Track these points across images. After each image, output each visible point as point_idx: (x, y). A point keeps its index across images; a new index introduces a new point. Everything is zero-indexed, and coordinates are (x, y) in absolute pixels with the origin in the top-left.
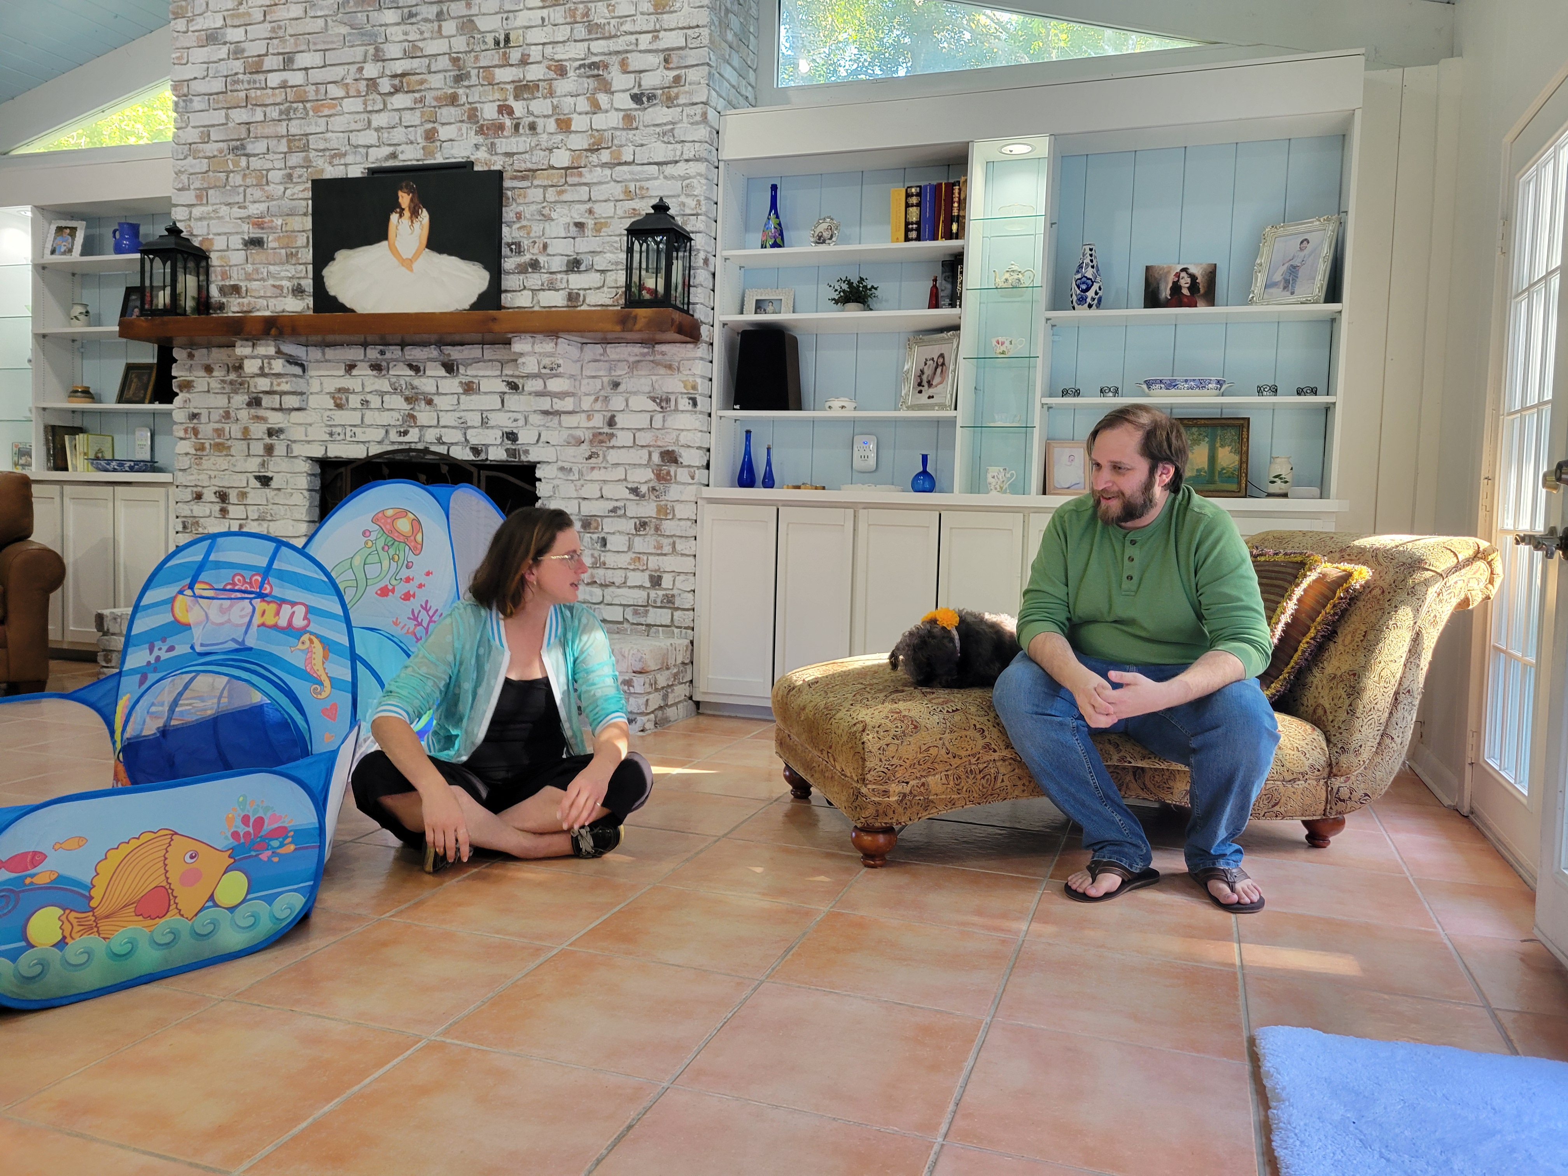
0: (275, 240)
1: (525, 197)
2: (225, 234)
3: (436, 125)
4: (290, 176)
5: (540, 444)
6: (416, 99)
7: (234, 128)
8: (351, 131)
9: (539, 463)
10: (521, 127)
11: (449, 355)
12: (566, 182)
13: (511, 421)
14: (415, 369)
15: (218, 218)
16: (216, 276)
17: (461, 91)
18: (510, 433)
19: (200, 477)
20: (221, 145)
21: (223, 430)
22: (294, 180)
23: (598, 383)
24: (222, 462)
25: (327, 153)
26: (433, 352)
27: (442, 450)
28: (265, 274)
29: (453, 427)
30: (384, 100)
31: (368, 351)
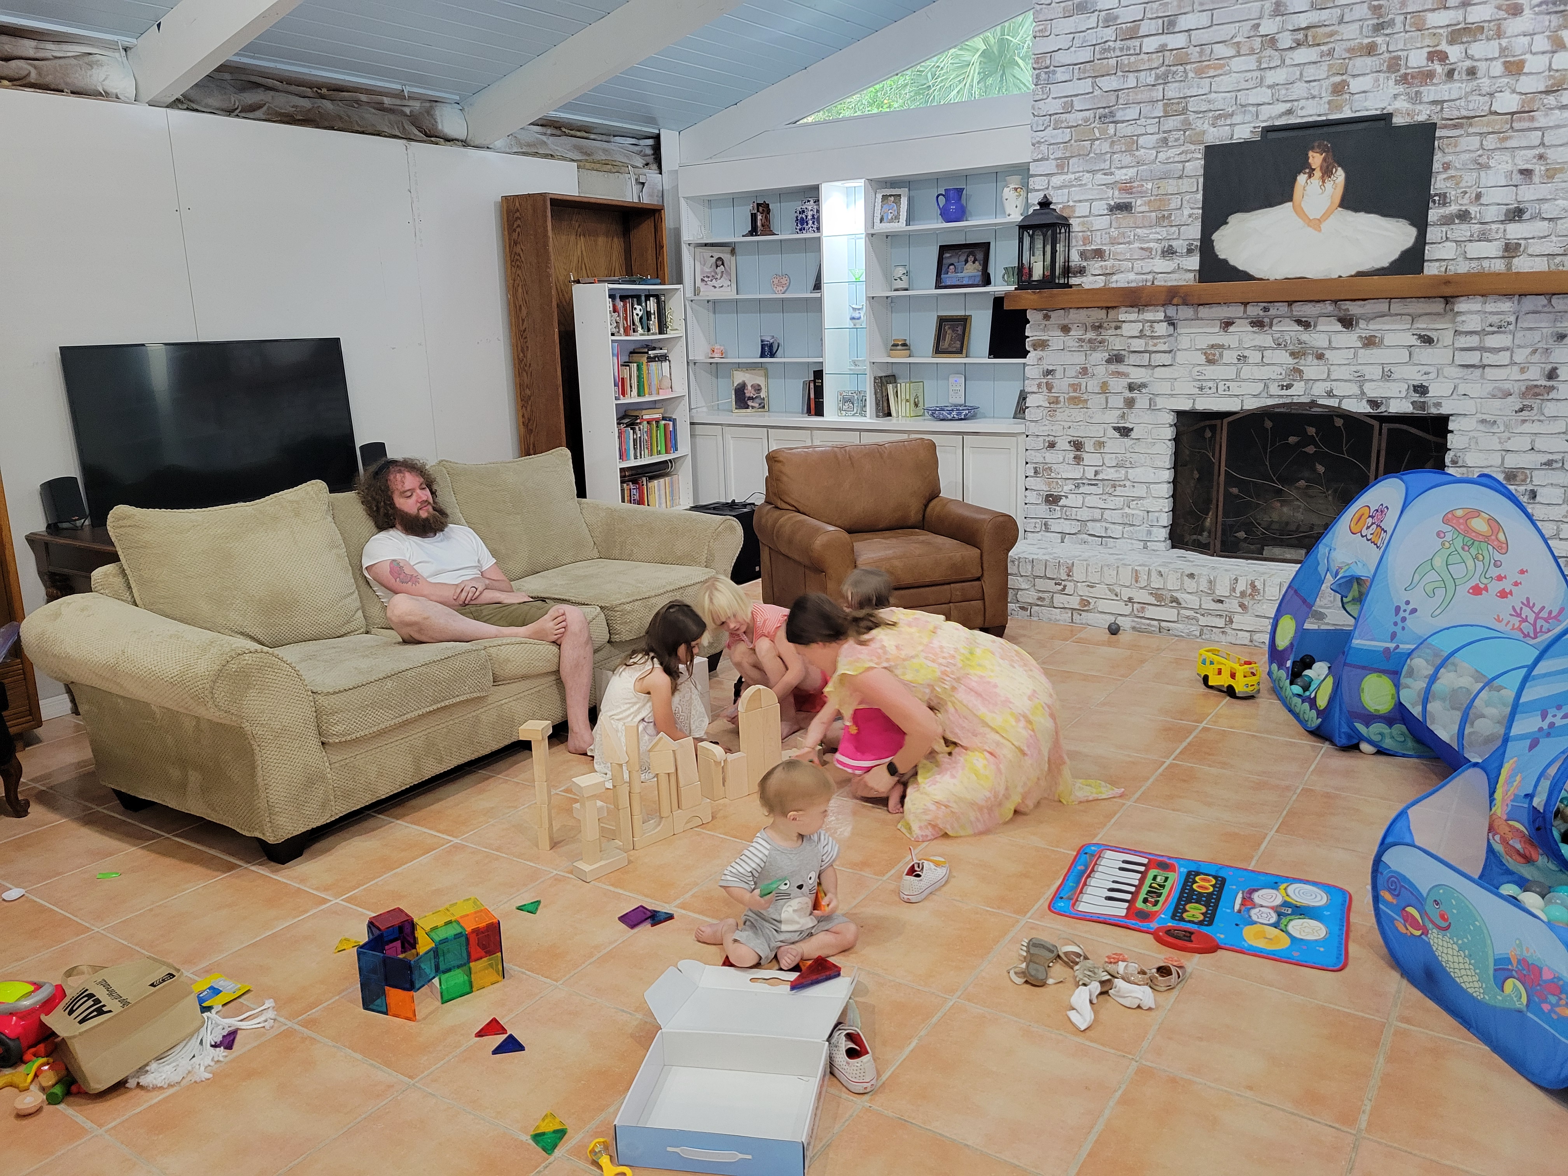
0: (1145, 204)
1: (1456, 146)
2: (1087, 200)
3: (1344, 77)
4: (1165, 141)
5: (1455, 396)
6: (1323, 51)
7: (1102, 96)
8: (1239, 91)
9: (1452, 415)
10: (1456, 73)
11: (1348, 310)
12: (1512, 128)
13: (1420, 374)
14: (1305, 324)
15: (1080, 185)
16: (1077, 242)
17: (1379, 40)
18: (1418, 386)
19: (1053, 428)
20: (1087, 113)
21: (1080, 385)
22: (1170, 144)
23: (1537, 336)
24: (1077, 414)
25: (1211, 114)
26: (1329, 308)
27: (1333, 403)
28: (1132, 237)
29: (1346, 381)
30: (1281, 56)
31: (1249, 308)
